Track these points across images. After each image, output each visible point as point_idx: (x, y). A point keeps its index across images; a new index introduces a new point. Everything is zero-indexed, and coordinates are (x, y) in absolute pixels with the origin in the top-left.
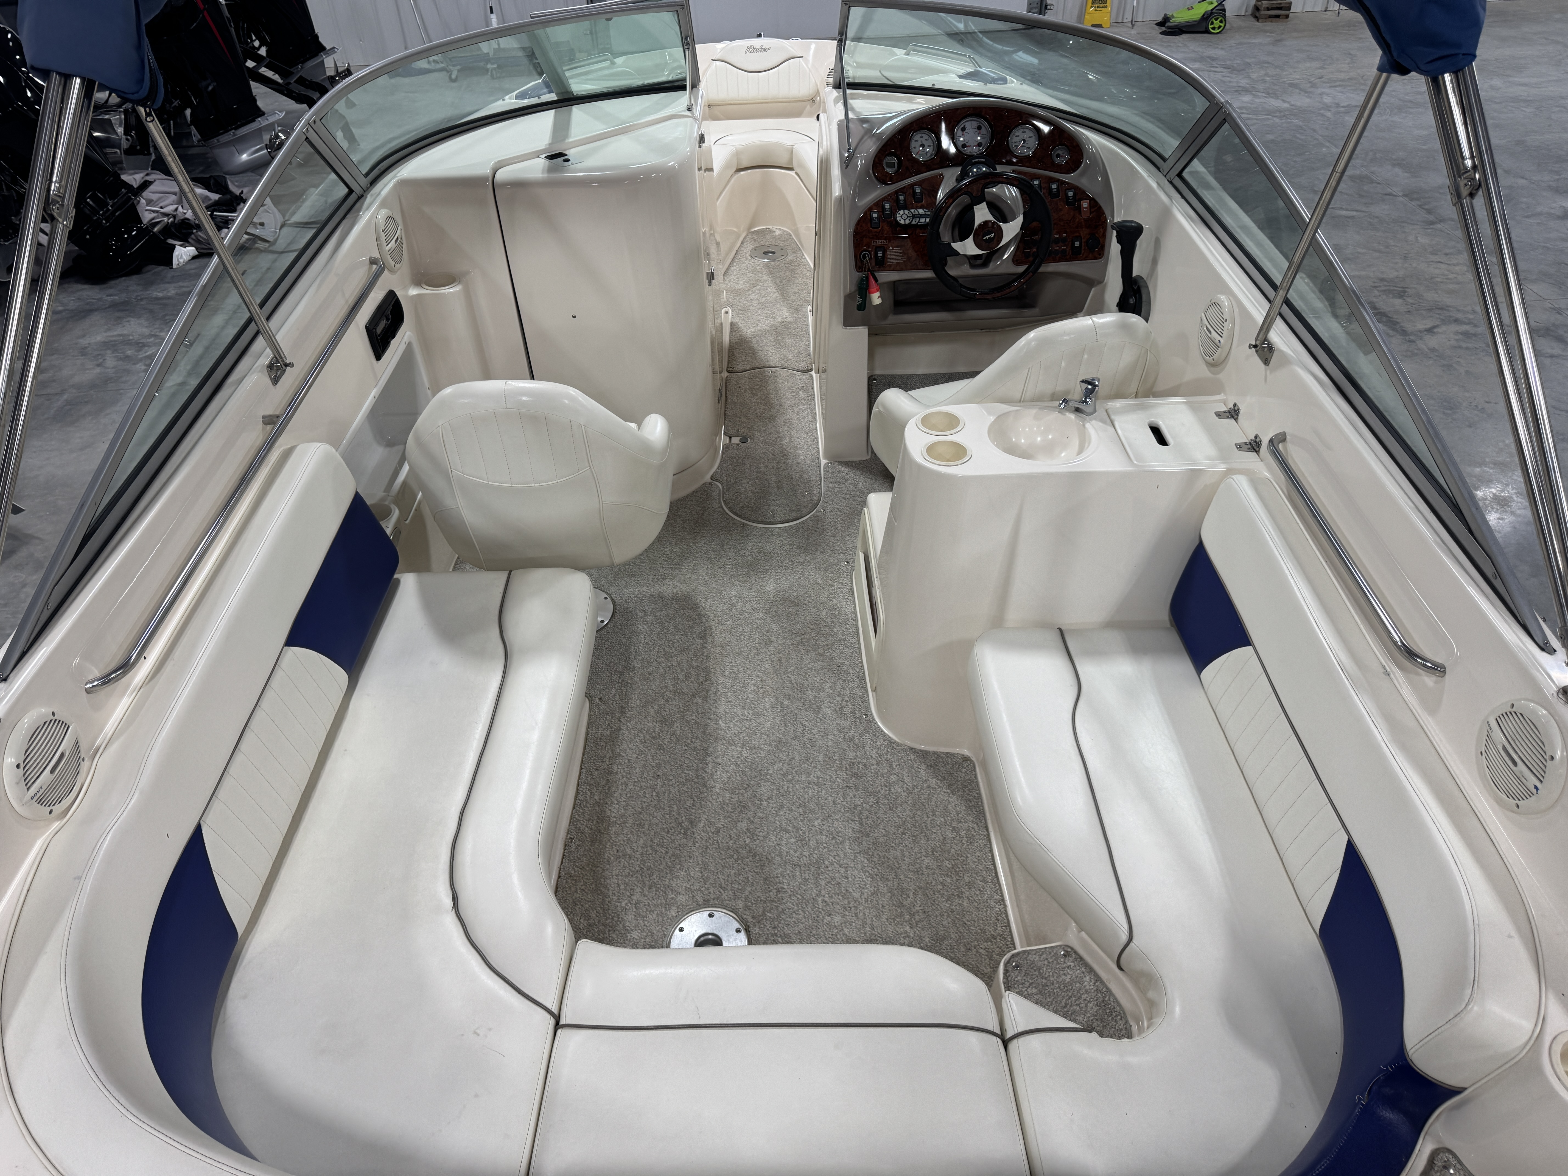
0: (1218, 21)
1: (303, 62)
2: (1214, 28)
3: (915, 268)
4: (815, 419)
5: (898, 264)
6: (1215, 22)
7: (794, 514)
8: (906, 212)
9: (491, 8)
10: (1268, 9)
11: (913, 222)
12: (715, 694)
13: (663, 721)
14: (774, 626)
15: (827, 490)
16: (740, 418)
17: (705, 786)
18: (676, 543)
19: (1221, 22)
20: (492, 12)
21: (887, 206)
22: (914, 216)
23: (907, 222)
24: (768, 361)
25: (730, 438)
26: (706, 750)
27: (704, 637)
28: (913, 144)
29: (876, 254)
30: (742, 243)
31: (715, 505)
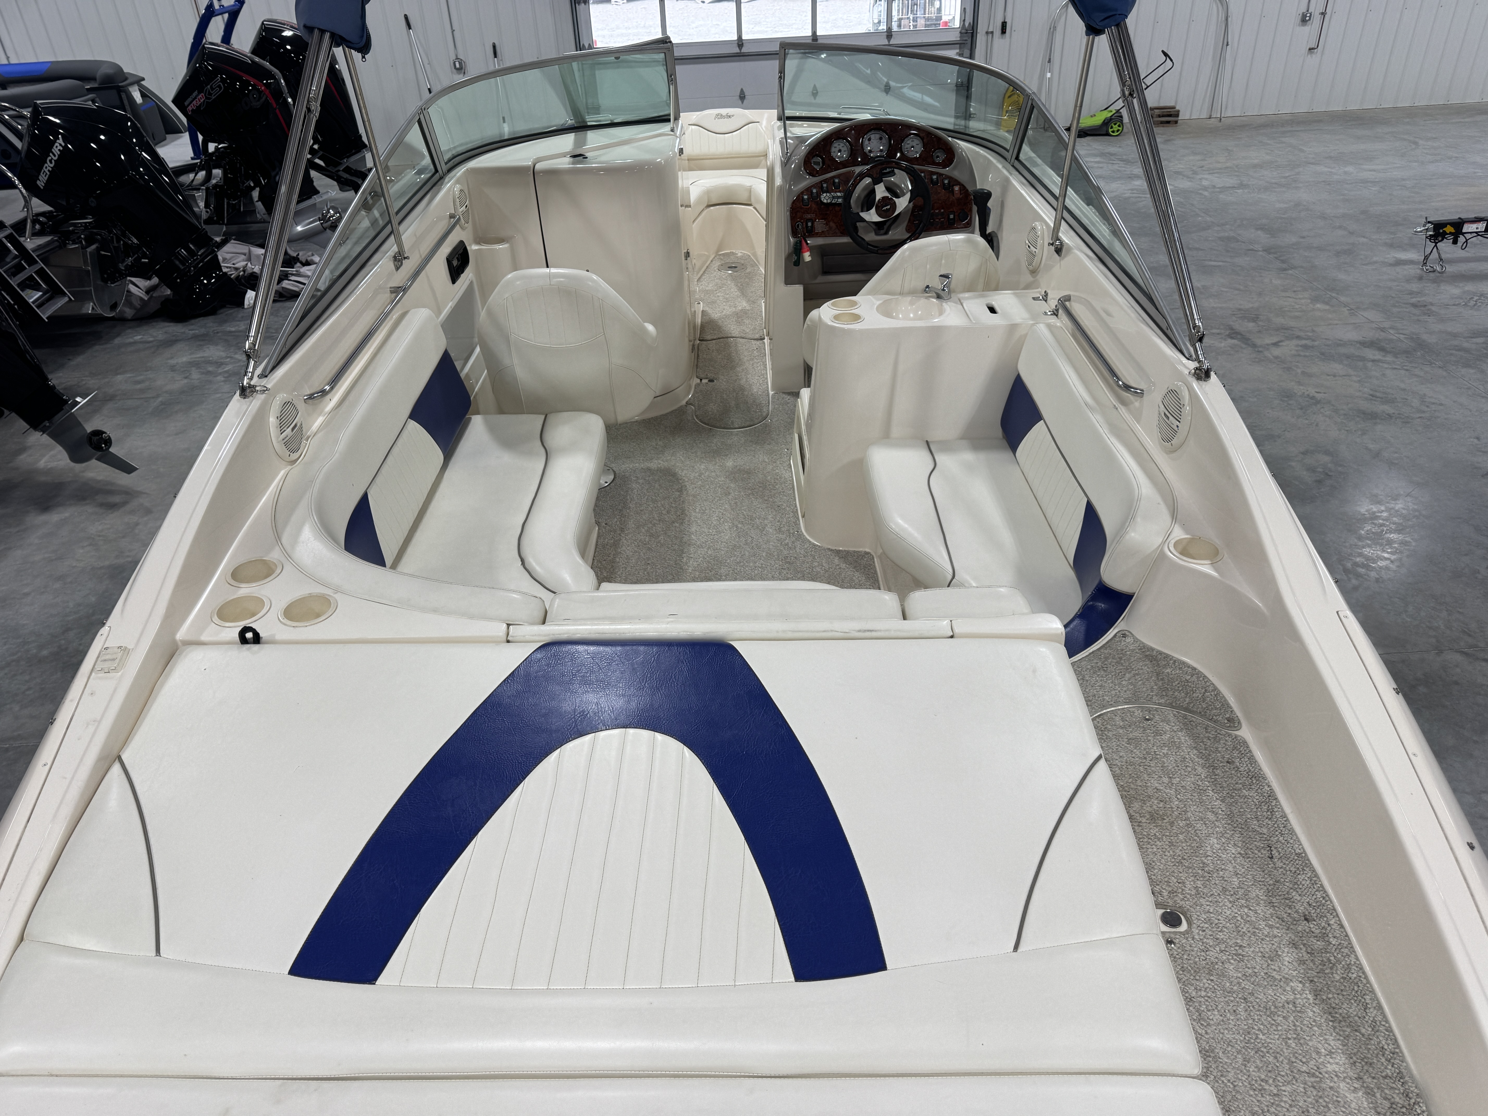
0: (1116, 126)
1: (348, 157)
2: (1113, 132)
3: (835, 235)
4: (766, 368)
5: (823, 232)
6: (1114, 126)
7: (748, 423)
8: (828, 194)
9: (504, 118)
10: (1159, 116)
11: (833, 202)
12: (689, 521)
13: (651, 535)
14: (732, 485)
15: (774, 408)
16: (708, 368)
17: (681, 568)
18: (660, 440)
19: (1119, 126)
20: (504, 122)
21: (814, 191)
22: (834, 197)
23: (829, 201)
24: (731, 333)
25: (701, 380)
26: (682, 552)
27: (680, 490)
28: (833, 150)
29: (807, 224)
30: (712, 261)
31: (690, 418)
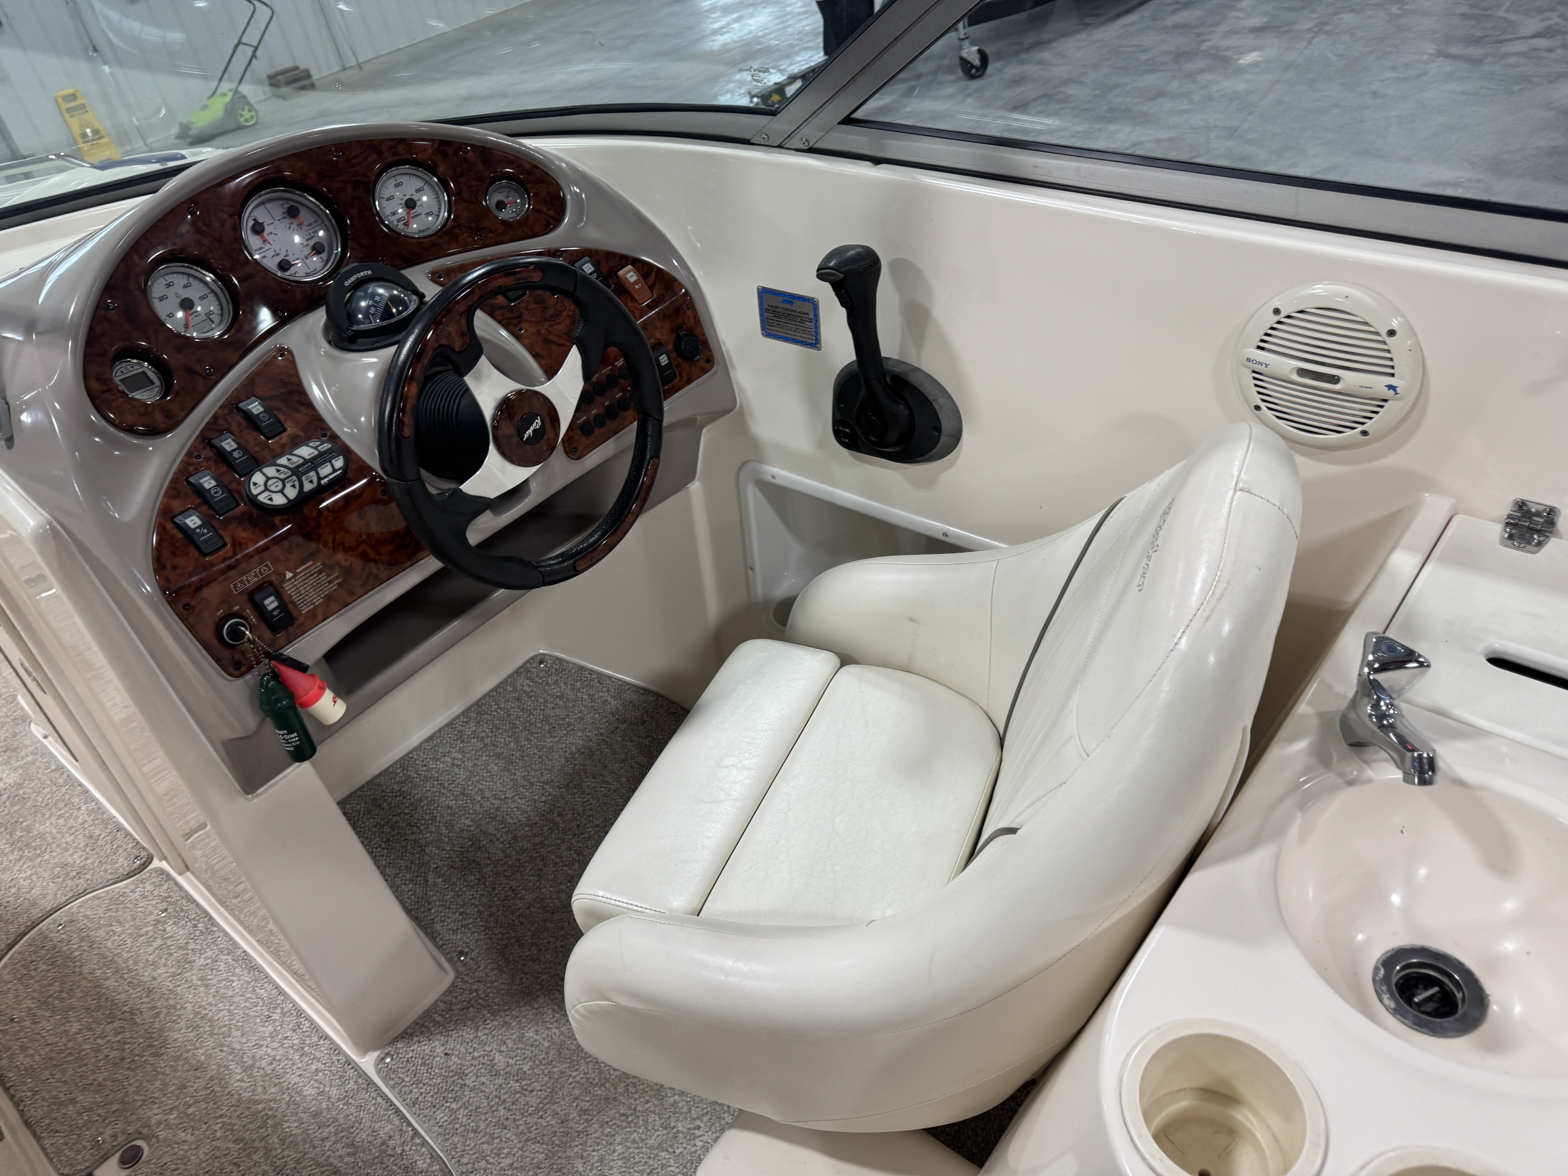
2: (246, 121)
3: (374, 583)
5: (328, 598)
8: (270, 471)
11: (308, 487)
15: (445, 1134)
16: (73, 1101)
21: (208, 483)
22: (297, 472)
23: (292, 493)
24: (34, 904)
28: (161, 309)
29: (260, 610)
